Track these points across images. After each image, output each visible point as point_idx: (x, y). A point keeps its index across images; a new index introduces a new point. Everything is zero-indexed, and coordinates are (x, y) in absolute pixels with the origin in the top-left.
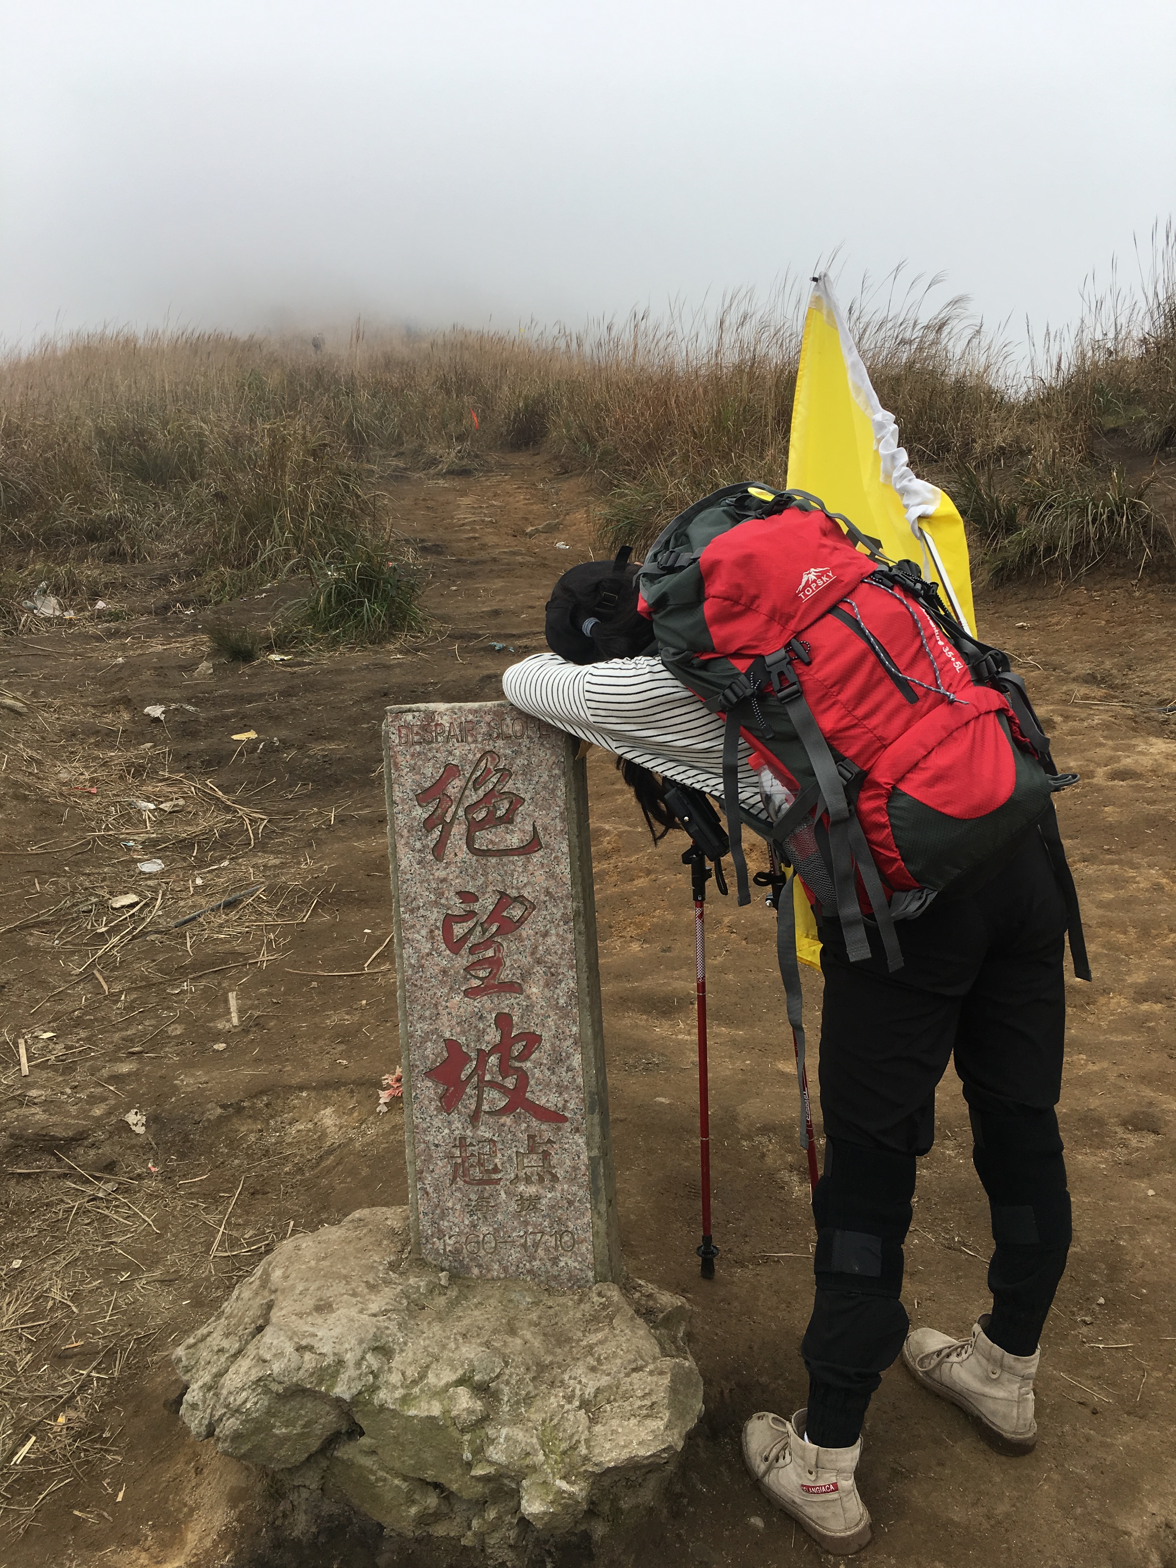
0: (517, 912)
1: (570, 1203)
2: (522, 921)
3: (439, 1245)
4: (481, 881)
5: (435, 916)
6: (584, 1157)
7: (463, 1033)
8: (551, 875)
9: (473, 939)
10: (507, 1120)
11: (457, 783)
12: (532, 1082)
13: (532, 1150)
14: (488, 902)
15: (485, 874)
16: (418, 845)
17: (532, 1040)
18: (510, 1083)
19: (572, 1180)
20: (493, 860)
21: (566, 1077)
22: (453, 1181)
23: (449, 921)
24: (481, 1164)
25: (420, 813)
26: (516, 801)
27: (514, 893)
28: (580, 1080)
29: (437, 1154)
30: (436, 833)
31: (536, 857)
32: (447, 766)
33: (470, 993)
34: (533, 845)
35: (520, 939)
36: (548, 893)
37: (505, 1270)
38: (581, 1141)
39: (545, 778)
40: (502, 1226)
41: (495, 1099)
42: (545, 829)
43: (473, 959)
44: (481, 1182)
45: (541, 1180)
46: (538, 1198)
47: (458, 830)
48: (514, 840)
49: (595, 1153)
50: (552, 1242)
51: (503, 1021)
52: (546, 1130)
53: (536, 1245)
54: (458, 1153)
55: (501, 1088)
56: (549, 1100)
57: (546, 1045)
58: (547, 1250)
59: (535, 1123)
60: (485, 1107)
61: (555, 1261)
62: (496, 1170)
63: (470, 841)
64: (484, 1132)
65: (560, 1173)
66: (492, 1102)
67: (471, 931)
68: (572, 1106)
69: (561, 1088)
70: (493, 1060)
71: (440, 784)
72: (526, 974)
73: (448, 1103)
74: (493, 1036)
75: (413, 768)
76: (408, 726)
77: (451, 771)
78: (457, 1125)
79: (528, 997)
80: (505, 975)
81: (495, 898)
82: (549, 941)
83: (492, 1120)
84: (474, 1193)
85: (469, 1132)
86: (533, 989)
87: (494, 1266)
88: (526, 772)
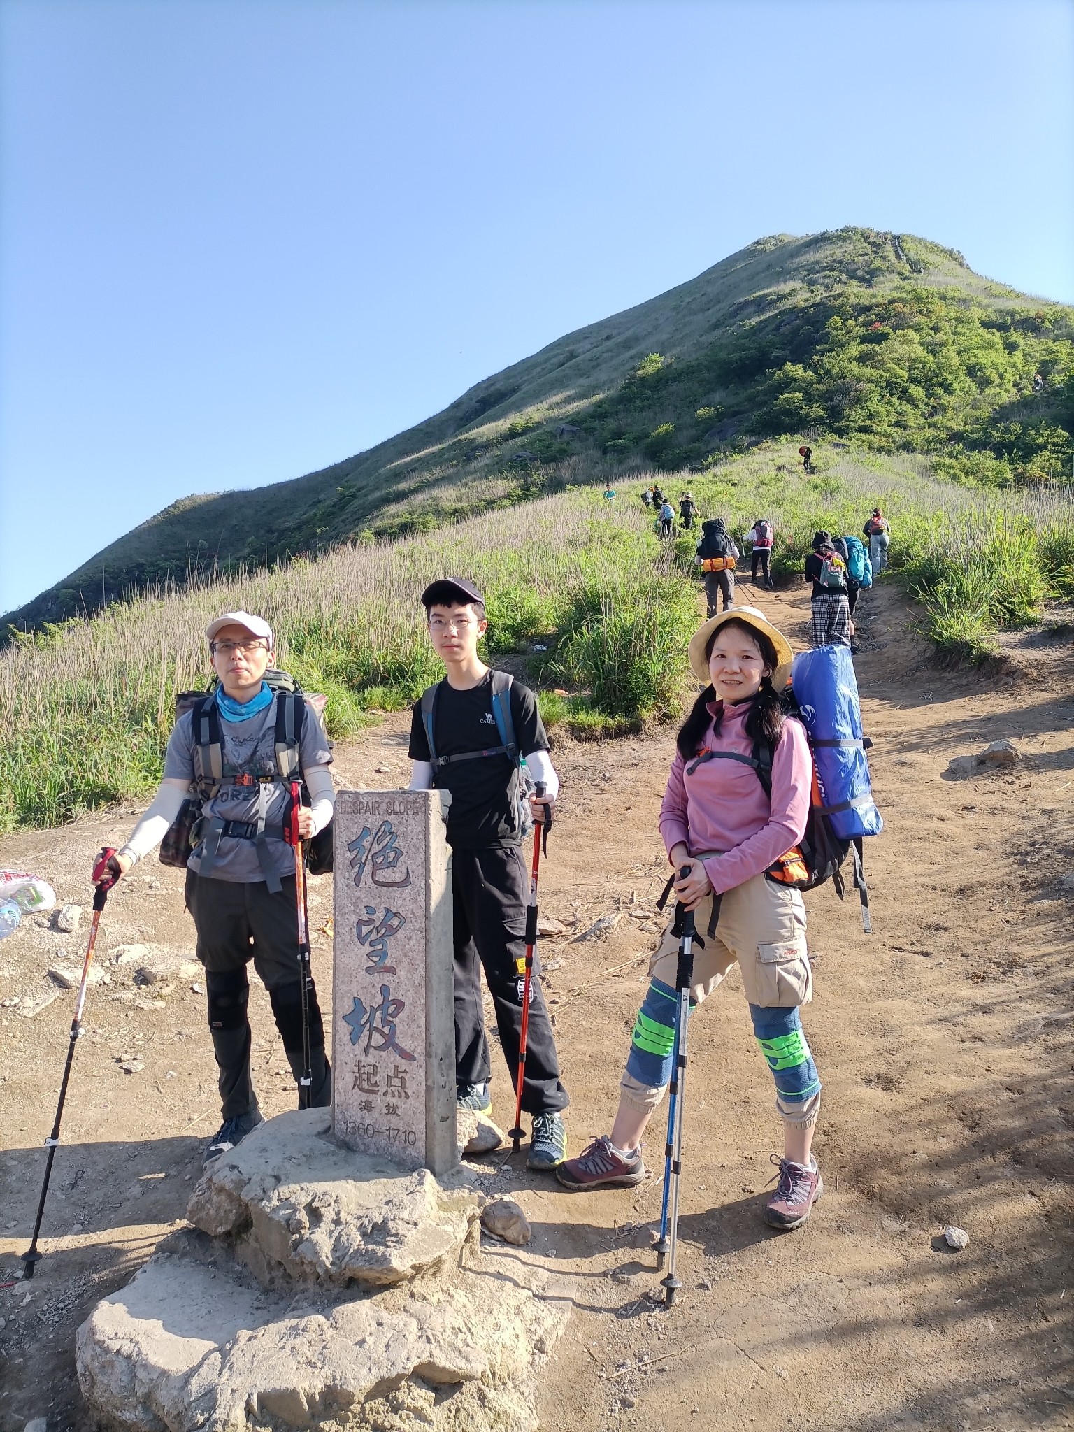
0: (395, 923)
1: (414, 1113)
2: (397, 930)
3: (344, 1126)
4: (378, 900)
5: (353, 919)
6: (423, 1085)
7: (364, 994)
8: (414, 900)
9: (373, 936)
10: (384, 1054)
11: (370, 839)
12: (398, 1031)
13: (396, 1076)
14: (379, 916)
15: (380, 897)
16: (347, 875)
17: (400, 1005)
18: (386, 1030)
20: (385, 888)
21: (417, 1031)
22: (354, 1088)
23: (360, 923)
24: (369, 1079)
25: (349, 855)
26: (399, 853)
27: (395, 910)
28: (423, 1034)
29: (346, 1069)
30: (357, 869)
31: (407, 889)
32: (364, 828)
33: (369, 970)
34: (405, 882)
35: (396, 939)
36: (412, 912)
37: (378, 1149)
38: (422, 1074)
39: (415, 840)
40: (377, 1121)
41: (378, 1040)
42: (413, 872)
43: (372, 949)
44: (368, 1091)
45: (400, 1096)
46: (397, 1107)
47: (368, 867)
48: (397, 877)
49: (429, 1083)
50: (403, 1136)
51: (385, 989)
52: (403, 1064)
53: (395, 1137)
54: (357, 1070)
55: (382, 1034)
56: (406, 1044)
57: (407, 1008)
58: (400, 1142)
59: (398, 1058)
60: (373, 1044)
61: (404, 1149)
62: (376, 1085)
63: (374, 876)
64: (371, 1059)
65: (410, 1093)
67: (371, 931)
68: (418, 1050)
70: (379, 1014)
71: (361, 837)
72: (399, 962)
73: (354, 1038)
74: (379, 999)
75: (347, 828)
76: (346, 802)
77: (366, 830)
78: (357, 1052)
79: (399, 977)
80: (388, 962)
81: (385, 912)
82: (412, 943)
83: (376, 1052)
84: (364, 1097)
85: (363, 1058)
86: (402, 973)
87: (372, 1146)
88: (405, 833)
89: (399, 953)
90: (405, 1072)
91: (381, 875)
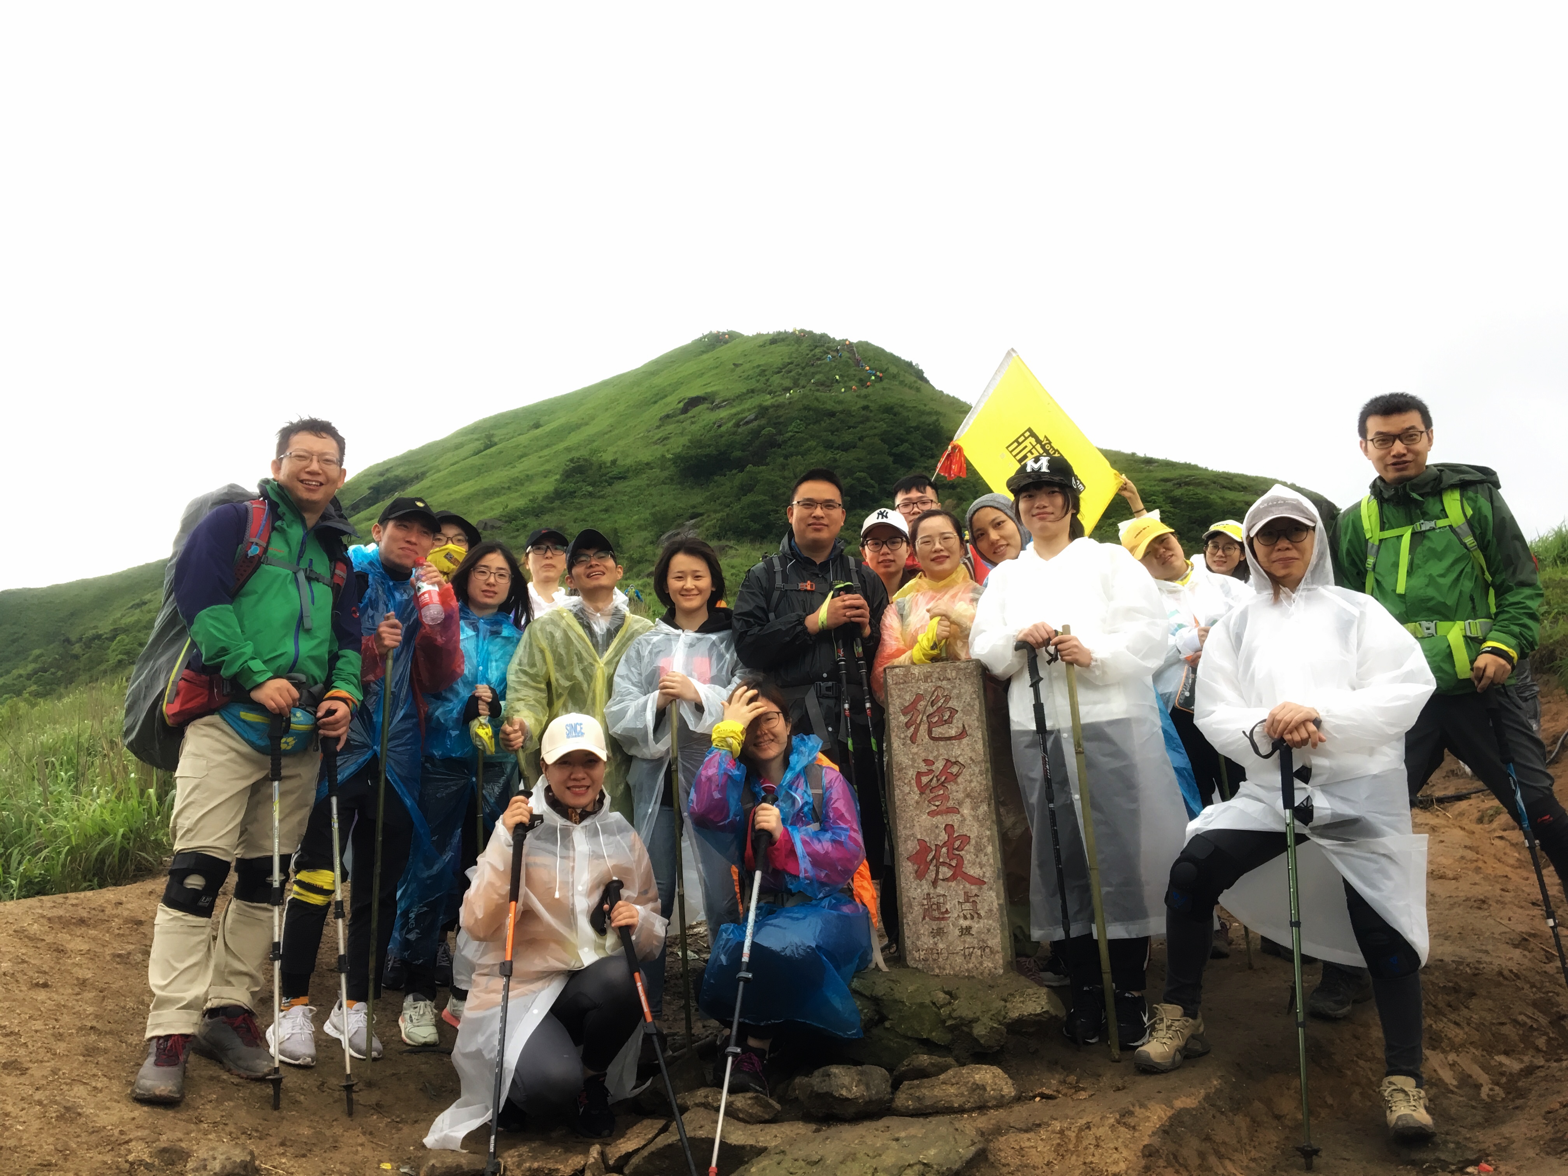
0: (955, 770)
1: (989, 930)
2: (957, 775)
3: (916, 955)
4: (935, 753)
5: (912, 773)
6: (995, 904)
7: (927, 835)
8: (974, 750)
9: (934, 784)
10: (953, 884)
11: (922, 703)
12: (966, 862)
13: (967, 901)
14: (939, 765)
15: (938, 750)
16: (902, 736)
17: (966, 839)
18: (954, 863)
19: (988, 918)
20: (942, 743)
21: (984, 859)
22: (924, 918)
23: (919, 774)
24: (939, 908)
25: (903, 719)
26: (953, 711)
27: (953, 760)
28: (991, 861)
29: (915, 903)
30: (912, 729)
31: (965, 741)
32: (917, 695)
33: (932, 814)
34: (963, 734)
35: (957, 784)
36: (971, 758)
37: (954, 968)
38: (993, 894)
39: (969, 699)
40: (951, 943)
42: (969, 726)
43: (932, 795)
44: (938, 919)
45: (972, 918)
46: (970, 928)
47: (923, 728)
48: (953, 732)
49: (1001, 901)
50: (979, 952)
51: (949, 828)
52: (974, 889)
53: (970, 954)
54: (925, 902)
55: (949, 867)
56: (974, 871)
57: (973, 842)
58: (977, 957)
59: (968, 885)
60: (941, 877)
61: (981, 963)
62: (947, 912)
63: (930, 732)
64: (940, 890)
65: (982, 913)
66: (944, 873)
67: (931, 780)
68: (988, 875)
69: (981, 866)
70: (944, 850)
71: (914, 703)
72: (960, 803)
73: (920, 875)
74: (944, 837)
75: (899, 696)
76: (896, 675)
77: (919, 697)
78: (925, 887)
79: (962, 816)
80: (951, 804)
81: (944, 763)
82: (973, 785)
83: (944, 884)
84: (935, 925)
85: (932, 891)
86: (966, 811)
87: (948, 967)
88: (959, 696)
89: (961, 795)
90: (976, 895)
91: (937, 731)
